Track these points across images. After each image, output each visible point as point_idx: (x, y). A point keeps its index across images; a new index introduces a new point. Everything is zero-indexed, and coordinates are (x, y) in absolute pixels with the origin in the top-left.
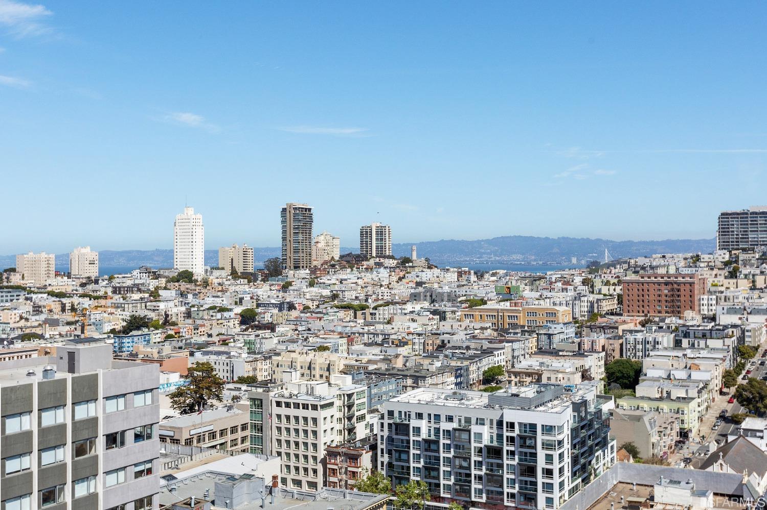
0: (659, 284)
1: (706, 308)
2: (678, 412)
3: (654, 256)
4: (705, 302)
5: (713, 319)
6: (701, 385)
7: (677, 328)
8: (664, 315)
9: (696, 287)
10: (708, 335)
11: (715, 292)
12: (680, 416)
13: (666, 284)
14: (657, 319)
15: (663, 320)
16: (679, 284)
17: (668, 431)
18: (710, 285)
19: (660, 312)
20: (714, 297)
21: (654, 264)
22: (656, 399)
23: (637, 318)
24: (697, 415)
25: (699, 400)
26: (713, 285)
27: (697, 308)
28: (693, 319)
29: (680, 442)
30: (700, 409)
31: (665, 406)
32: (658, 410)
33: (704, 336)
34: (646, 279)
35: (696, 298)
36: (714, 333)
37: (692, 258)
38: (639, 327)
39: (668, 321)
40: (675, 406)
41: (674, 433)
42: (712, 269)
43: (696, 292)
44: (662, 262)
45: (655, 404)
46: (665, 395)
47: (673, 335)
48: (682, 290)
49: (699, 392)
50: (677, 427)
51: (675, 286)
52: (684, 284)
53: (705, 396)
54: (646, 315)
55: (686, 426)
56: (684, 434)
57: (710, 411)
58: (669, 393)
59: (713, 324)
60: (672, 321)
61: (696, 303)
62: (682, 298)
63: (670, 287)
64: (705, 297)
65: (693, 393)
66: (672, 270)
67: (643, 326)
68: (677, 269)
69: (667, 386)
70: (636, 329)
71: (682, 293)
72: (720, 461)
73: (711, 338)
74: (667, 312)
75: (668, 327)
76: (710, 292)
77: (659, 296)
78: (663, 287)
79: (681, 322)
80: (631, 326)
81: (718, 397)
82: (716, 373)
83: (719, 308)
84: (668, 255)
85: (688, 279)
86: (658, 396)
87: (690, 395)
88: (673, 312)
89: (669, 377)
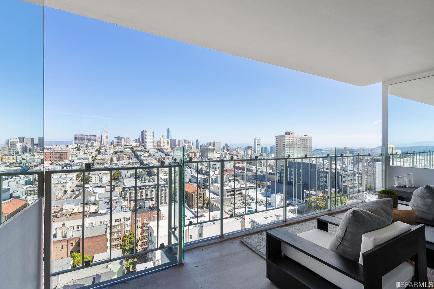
0: (56, 153)
1: (71, 159)
2: (64, 186)
3: (53, 145)
4: (70, 157)
5: (73, 161)
6: (71, 178)
7: (62, 165)
8: (57, 161)
9: (68, 153)
10: (72, 165)
11: (74, 155)
12: (64, 187)
13: (58, 153)
14: (55, 162)
15: (58, 163)
16: (62, 153)
17: (61, 192)
18: (72, 153)
19: (56, 160)
20: (73, 156)
21: (54, 147)
22: (56, 184)
23: (48, 162)
24: (69, 186)
25: (70, 182)
26: (73, 153)
27: (68, 159)
28: (67, 162)
29: (64, 194)
30: (70, 185)
31: (59, 185)
32: (57, 186)
33: (71, 166)
34: (52, 152)
35: (68, 156)
36: (74, 165)
37: (66, 146)
38: (50, 165)
39: (59, 163)
40: (63, 185)
41: (63, 192)
42: (72, 149)
43: (68, 155)
44: (56, 147)
45: (56, 185)
46: (59, 182)
47: (61, 166)
48: (63, 154)
49: (70, 180)
50: (64, 190)
51: (61, 153)
52: (64, 153)
53: (72, 181)
54: (52, 162)
55: (66, 190)
56: (66, 192)
57: (73, 185)
58: (60, 182)
59: (74, 163)
60: (61, 163)
61: (68, 158)
62: (63, 157)
63: (59, 154)
64: (71, 156)
65: (68, 180)
66: (60, 149)
67: (51, 164)
68: (61, 149)
69: (60, 180)
70: (48, 165)
71: (63, 155)
72: (80, 196)
73: (73, 166)
74: (58, 160)
75: (59, 164)
76: (72, 155)
77: (56, 156)
78: (57, 154)
79: (64, 163)
80: (47, 165)
81: (75, 181)
82: (75, 175)
83: (75, 159)
84: (58, 145)
85: (66, 151)
86: (57, 183)
87: (67, 181)
88: (60, 160)
89: (60, 177)
